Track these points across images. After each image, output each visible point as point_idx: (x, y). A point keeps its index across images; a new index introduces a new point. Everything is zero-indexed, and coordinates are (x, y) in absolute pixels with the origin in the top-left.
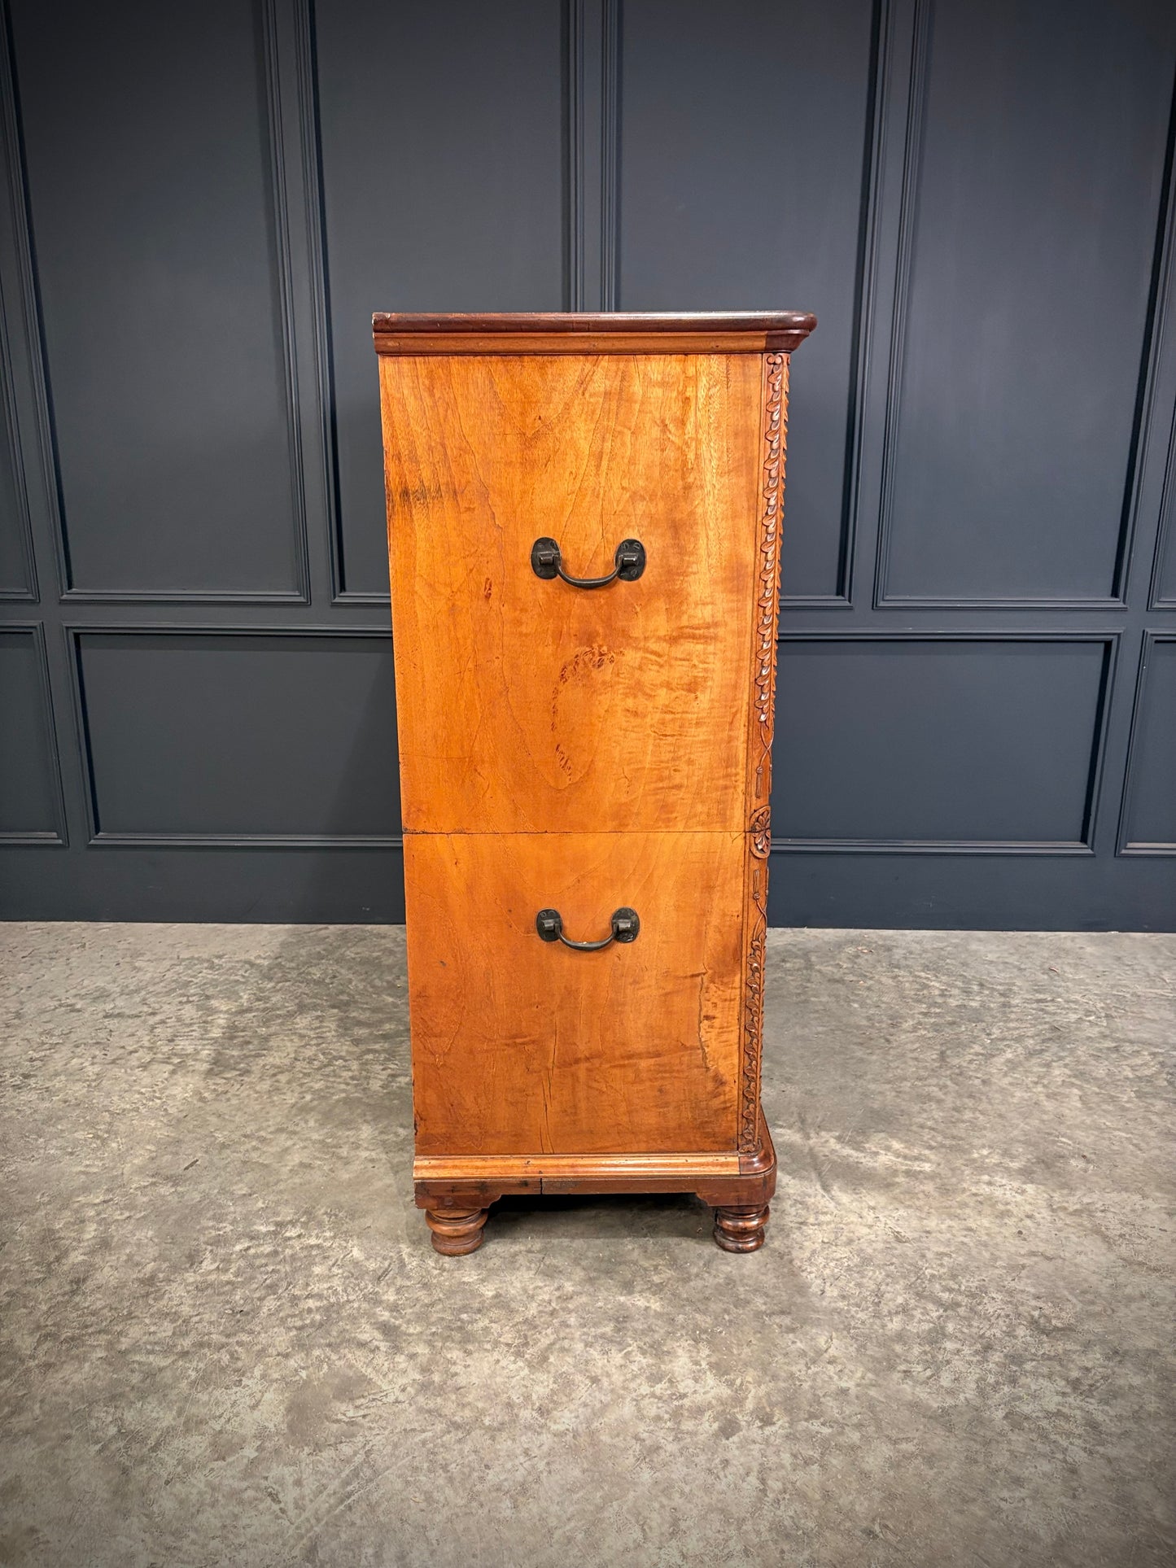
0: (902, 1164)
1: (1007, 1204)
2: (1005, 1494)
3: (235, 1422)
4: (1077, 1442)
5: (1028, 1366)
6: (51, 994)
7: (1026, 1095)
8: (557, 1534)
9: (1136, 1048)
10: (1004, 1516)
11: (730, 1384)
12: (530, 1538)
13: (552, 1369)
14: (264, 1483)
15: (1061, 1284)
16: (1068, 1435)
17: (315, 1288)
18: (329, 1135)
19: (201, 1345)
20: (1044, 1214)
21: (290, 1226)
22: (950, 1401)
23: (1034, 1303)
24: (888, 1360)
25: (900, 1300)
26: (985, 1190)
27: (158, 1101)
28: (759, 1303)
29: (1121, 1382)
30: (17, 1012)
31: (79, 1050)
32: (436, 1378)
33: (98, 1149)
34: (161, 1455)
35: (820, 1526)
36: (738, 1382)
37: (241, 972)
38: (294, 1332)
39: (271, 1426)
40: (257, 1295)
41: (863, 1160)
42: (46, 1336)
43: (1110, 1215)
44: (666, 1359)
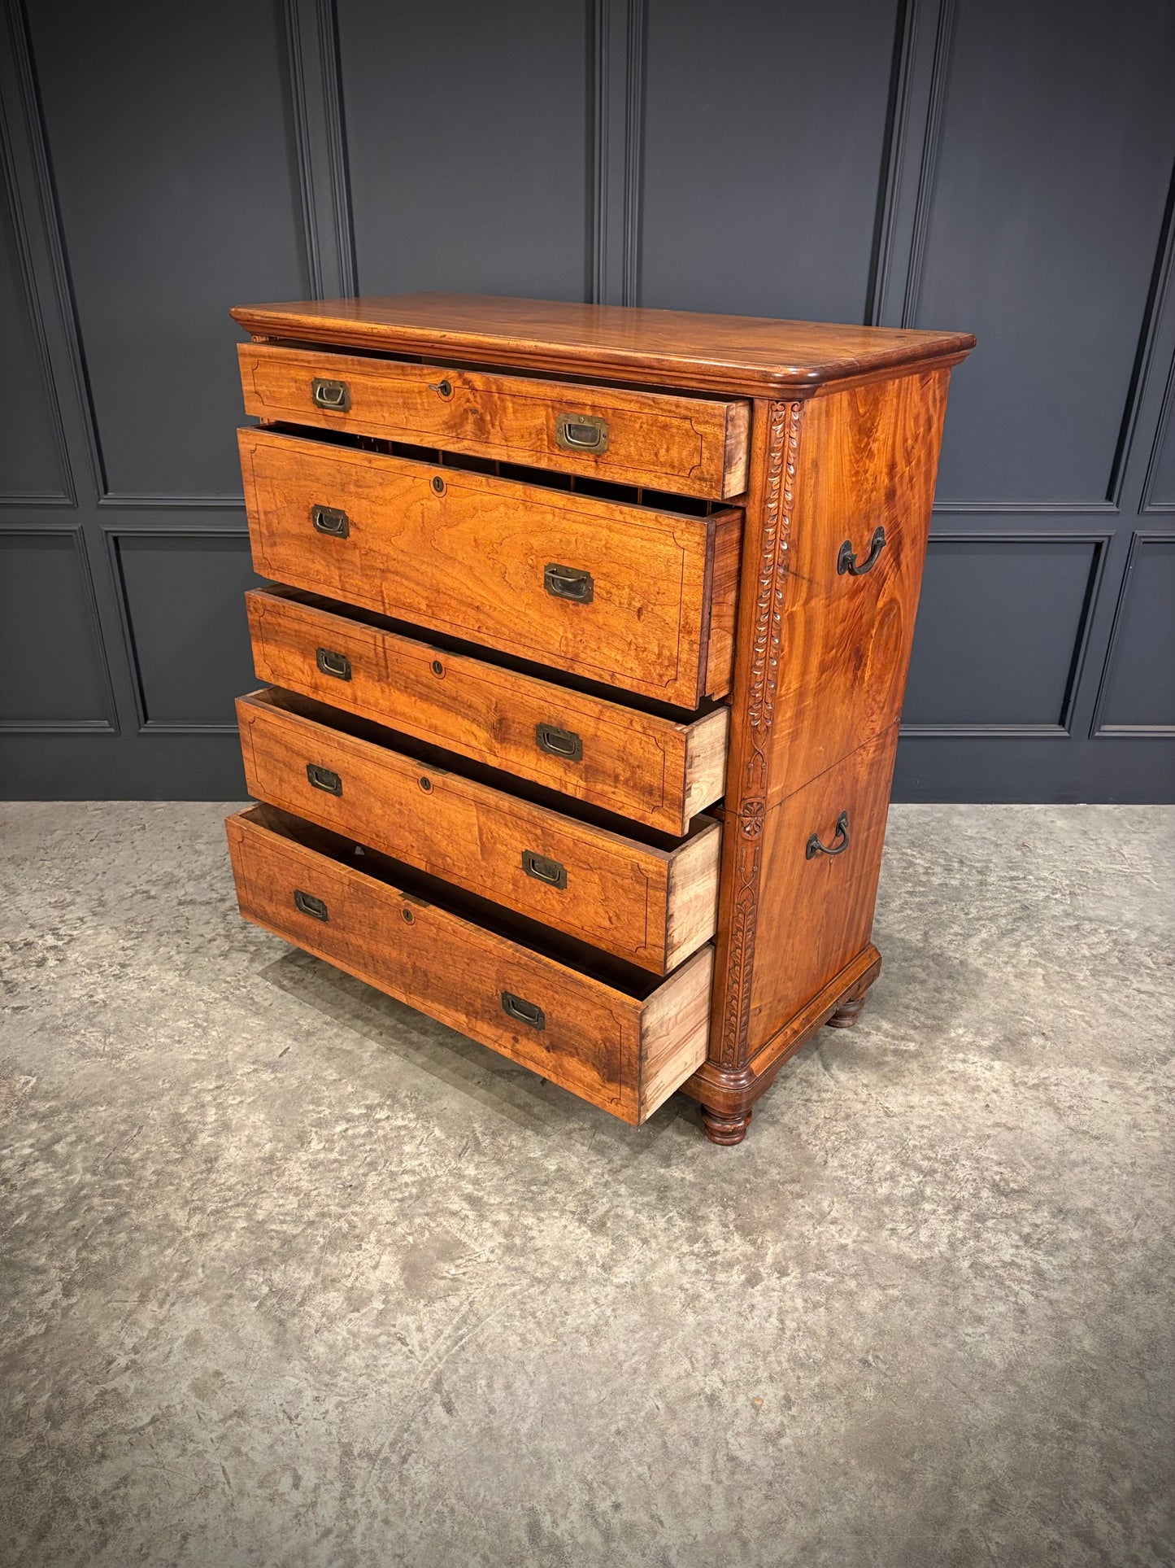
0: (890, 1044)
1: (978, 1080)
2: (970, 1330)
3: (362, 1279)
4: (1026, 1287)
5: (990, 1223)
6: (126, 881)
7: (997, 975)
8: (626, 1366)
9: (1094, 926)
10: (967, 1348)
11: (753, 1243)
12: (604, 1370)
13: (610, 1233)
14: (393, 1330)
15: (1019, 1151)
16: (1020, 1281)
17: (410, 1164)
19: (323, 1215)
20: (1007, 1089)
21: (378, 1109)
22: (927, 1254)
23: (996, 1168)
24: (879, 1220)
25: (888, 1168)
26: (959, 1066)
27: (244, 990)
28: (774, 1173)
29: (1063, 1236)
30: (99, 899)
31: (163, 938)
32: (518, 1241)
33: (201, 1037)
34: (308, 1309)
35: (827, 1357)
36: (759, 1241)
38: (397, 1204)
39: (391, 1282)
40: (361, 1171)
41: (857, 1040)
42: (195, 1210)
43: (1062, 1088)
44: (701, 1222)
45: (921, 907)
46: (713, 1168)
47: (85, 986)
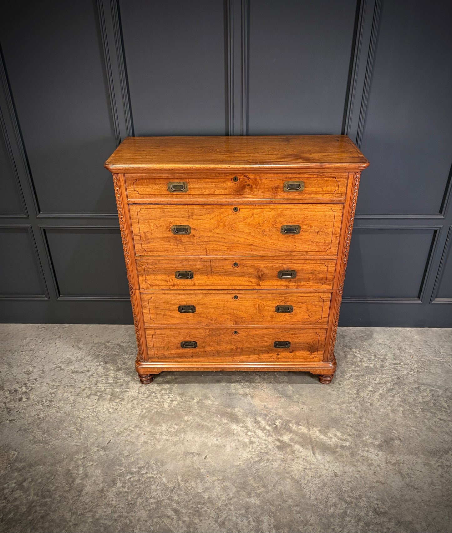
0: (340, 443)
1: (372, 460)
6: (52, 361)
7: (384, 411)
9: (425, 387)
13: (226, 527)
15: (385, 494)
17: (154, 494)
18: (153, 429)
19: (120, 517)
20: (383, 465)
21: (143, 469)
23: (376, 502)
24: (328, 524)
25: (334, 501)
26: (366, 454)
27: (95, 413)
28: (290, 502)
31: (66, 389)
33: (78, 435)
37: (116, 350)
38: (148, 512)
40: (135, 497)
41: (327, 441)
42: (74, 513)
43: (405, 465)
44: (261, 523)
45: (357, 377)
46: (267, 499)
47: (36, 410)
